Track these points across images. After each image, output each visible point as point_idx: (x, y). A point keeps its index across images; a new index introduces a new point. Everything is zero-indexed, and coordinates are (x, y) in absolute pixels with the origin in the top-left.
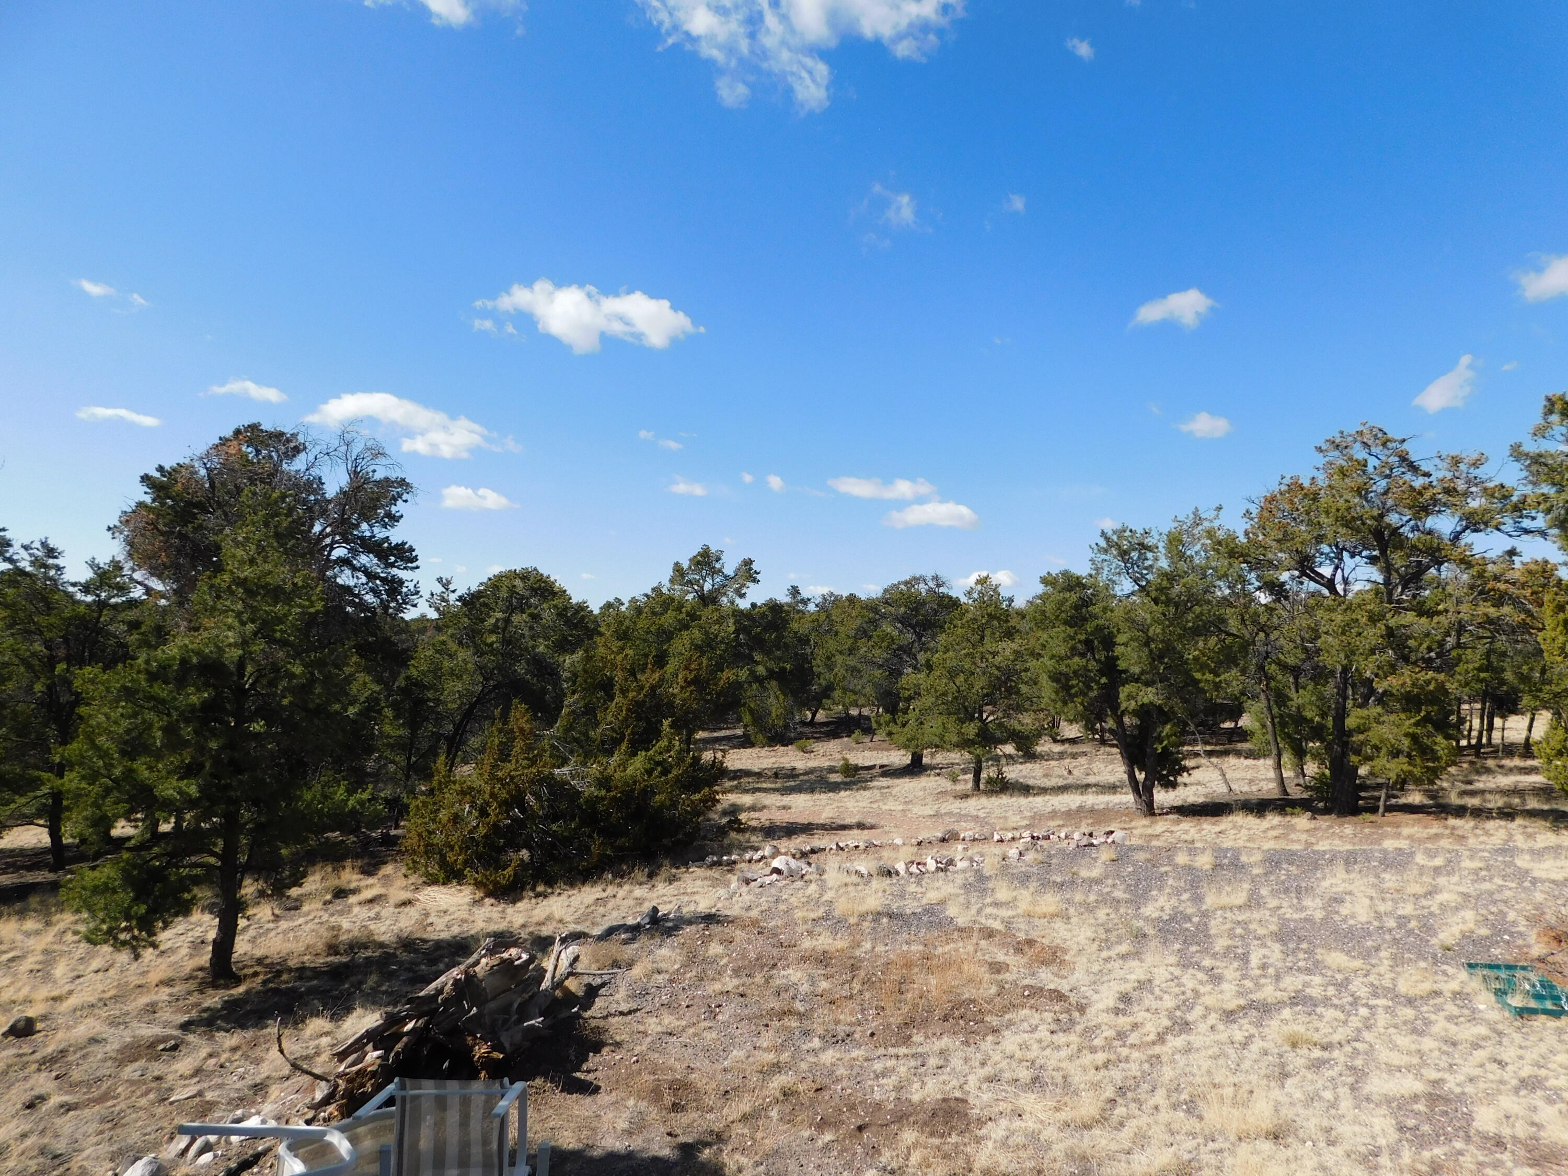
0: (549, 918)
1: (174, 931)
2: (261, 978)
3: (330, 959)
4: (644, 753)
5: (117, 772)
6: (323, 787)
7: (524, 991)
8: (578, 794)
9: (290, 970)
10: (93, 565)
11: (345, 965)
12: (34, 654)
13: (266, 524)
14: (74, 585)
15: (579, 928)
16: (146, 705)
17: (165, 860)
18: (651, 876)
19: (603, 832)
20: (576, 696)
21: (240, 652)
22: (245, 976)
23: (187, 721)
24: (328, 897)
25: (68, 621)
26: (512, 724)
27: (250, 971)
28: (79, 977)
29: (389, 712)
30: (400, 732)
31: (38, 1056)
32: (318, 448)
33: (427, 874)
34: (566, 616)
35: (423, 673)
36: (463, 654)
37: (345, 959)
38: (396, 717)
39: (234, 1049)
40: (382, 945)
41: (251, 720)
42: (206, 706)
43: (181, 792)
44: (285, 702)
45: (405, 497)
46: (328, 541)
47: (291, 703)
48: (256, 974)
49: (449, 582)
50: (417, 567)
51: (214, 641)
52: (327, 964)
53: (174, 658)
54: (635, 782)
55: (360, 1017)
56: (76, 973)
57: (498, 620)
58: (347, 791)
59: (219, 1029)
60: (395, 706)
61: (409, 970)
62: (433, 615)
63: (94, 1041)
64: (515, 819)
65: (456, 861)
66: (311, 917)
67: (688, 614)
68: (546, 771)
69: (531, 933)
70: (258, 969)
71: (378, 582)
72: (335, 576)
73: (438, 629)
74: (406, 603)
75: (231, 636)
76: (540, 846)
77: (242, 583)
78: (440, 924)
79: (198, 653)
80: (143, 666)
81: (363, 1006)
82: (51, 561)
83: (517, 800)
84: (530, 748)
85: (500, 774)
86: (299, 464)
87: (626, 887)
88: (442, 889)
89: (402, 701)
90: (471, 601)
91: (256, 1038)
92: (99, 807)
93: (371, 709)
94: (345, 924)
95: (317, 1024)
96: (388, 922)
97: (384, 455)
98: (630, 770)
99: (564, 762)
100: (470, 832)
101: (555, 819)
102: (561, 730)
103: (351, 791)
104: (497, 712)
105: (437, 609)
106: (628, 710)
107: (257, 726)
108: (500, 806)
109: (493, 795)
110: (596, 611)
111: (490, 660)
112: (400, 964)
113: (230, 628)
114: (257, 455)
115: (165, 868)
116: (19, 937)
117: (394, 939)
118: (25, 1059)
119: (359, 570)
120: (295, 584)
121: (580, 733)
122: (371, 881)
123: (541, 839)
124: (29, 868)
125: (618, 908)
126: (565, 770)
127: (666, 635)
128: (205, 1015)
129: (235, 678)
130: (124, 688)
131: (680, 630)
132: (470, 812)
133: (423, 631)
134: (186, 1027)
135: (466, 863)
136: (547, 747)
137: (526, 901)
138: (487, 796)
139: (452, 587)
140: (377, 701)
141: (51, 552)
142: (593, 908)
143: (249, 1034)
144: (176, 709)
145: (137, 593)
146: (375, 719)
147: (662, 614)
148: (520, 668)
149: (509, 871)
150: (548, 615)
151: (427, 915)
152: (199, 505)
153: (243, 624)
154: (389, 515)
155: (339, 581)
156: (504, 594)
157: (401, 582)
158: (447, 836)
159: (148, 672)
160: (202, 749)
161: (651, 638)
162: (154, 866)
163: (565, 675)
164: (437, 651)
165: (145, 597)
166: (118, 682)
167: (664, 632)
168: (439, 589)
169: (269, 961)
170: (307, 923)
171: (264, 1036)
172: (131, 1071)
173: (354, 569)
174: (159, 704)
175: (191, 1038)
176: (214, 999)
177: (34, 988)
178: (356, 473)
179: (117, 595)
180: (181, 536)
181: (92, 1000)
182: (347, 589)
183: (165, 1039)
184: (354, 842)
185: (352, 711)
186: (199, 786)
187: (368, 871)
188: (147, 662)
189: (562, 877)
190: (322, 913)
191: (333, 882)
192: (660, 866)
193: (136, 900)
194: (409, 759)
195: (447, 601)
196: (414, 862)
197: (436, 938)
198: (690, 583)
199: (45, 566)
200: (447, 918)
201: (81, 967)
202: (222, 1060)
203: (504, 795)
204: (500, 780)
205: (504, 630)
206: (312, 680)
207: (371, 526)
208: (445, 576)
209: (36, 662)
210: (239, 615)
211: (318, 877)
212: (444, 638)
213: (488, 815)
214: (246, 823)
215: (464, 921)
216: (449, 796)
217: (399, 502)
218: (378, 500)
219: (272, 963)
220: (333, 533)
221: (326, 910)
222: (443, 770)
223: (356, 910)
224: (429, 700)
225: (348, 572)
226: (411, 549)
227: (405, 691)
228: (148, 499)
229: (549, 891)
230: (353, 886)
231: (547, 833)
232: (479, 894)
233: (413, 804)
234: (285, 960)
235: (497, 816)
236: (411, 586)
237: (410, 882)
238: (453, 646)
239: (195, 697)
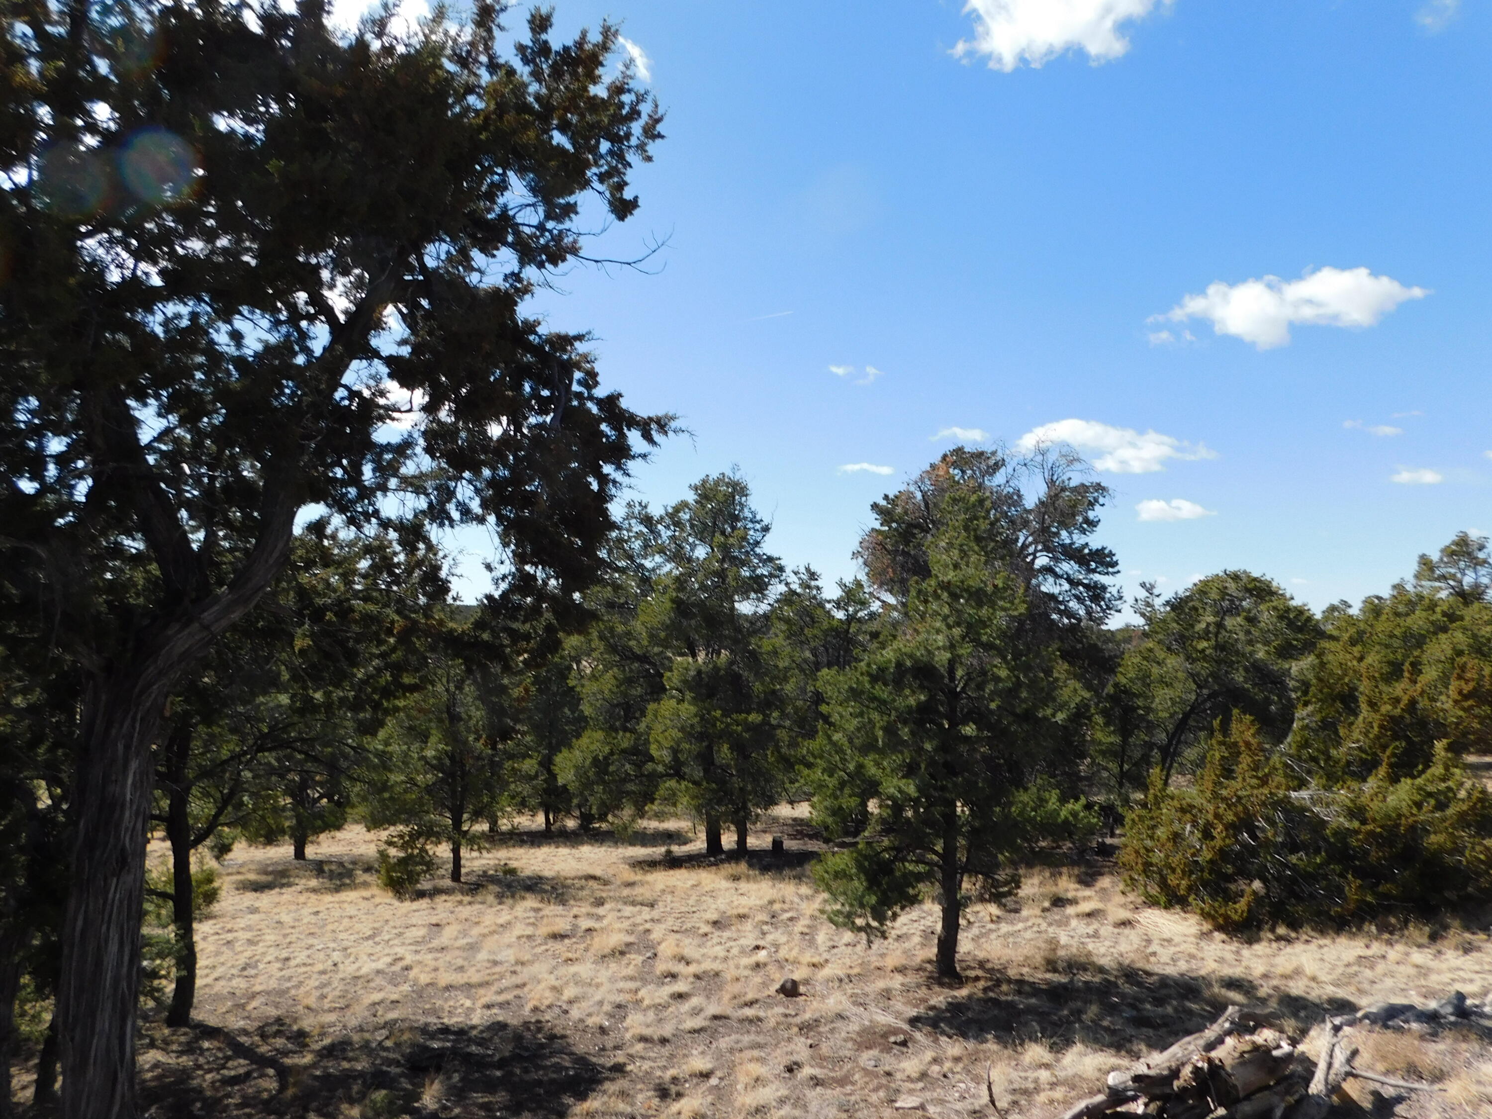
0: (1298, 972)
1: (910, 917)
2: (981, 984)
3: (1049, 976)
4: (1409, 781)
5: (851, 767)
6: (1038, 790)
7: (1288, 1092)
8: (1324, 824)
9: (1009, 981)
10: (841, 584)
11: (1064, 986)
12: (805, 661)
13: (966, 528)
14: (829, 602)
15: (1341, 993)
16: (872, 705)
17: (893, 853)
18: (1434, 937)
19: (1360, 873)
20: (1310, 708)
21: (949, 655)
22: (967, 978)
23: (905, 722)
24: (1047, 904)
25: (826, 633)
26: (1235, 737)
27: (972, 974)
28: (834, 947)
29: (1099, 719)
30: (1112, 739)
31: (798, 1020)
32: (1015, 460)
33: (1148, 895)
34: (1288, 618)
35: (1131, 680)
36: (1173, 662)
37: (1063, 979)
38: (1107, 724)
39: (957, 1060)
40: (1101, 970)
41: (965, 723)
42: (922, 708)
43: (900, 791)
44: (993, 706)
45: (1101, 500)
46: (1031, 549)
47: (999, 707)
48: (977, 979)
49: (1152, 587)
50: (1118, 572)
51: (925, 644)
52: (1048, 982)
53: (890, 661)
54: (1400, 816)
55: (1081, 1055)
56: (831, 943)
57: (1208, 624)
58: (1059, 800)
59: (943, 1033)
60: (1105, 713)
61: (1133, 1006)
62: (1139, 621)
63: (840, 1016)
64: (1245, 845)
65: (1178, 885)
66: (1030, 924)
67: (1444, 614)
68: (1281, 793)
69: (1276, 988)
70: (980, 973)
71: (1081, 588)
72: (1039, 585)
73: (1145, 635)
74: (1110, 609)
75: (941, 640)
76: (1278, 879)
77: (946, 586)
78: (1165, 954)
79: (911, 656)
80: (865, 668)
81: (1083, 1042)
82: (813, 583)
83: (1246, 823)
84: (1256, 767)
85: (1224, 792)
86: (999, 478)
87: (1400, 948)
88: (1164, 913)
89: (1112, 708)
90: (1178, 606)
91: (977, 1052)
92: (836, 798)
93: (1080, 715)
94: (1064, 939)
95: (1036, 1052)
96: (1107, 943)
97: (1078, 460)
98: (1391, 800)
99: (1302, 784)
100: (1193, 855)
101: (1294, 849)
102: (1294, 746)
103: (1063, 800)
104: (1216, 723)
105: (1143, 615)
106: (1381, 727)
107: (969, 730)
108: (1226, 829)
109: (1217, 816)
110: (1318, 616)
111: (1203, 668)
112: (1123, 996)
113: (938, 631)
114: (963, 477)
115: (893, 862)
116: (796, 900)
117: (1114, 965)
118: (790, 1020)
119: (1061, 577)
120: (995, 586)
121: (1318, 750)
122: (1087, 892)
123: (1278, 871)
124: (811, 837)
125: (1391, 974)
126: (1304, 794)
127: (1418, 641)
128: (931, 1013)
129: (946, 681)
130: (851, 689)
131: (1435, 634)
132: (1192, 832)
133: (1128, 640)
134: (914, 1021)
135: (1190, 889)
136: (1278, 765)
137: (1264, 944)
138: (1210, 817)
139: (1156, 592)
140: (1087, 707)
141: (813, 576)
142: (1355, 968)
143: (971, 1045)
144: (896, 709)
145: (876, 606)
146: (1086, 725)
147: (1407, 615)
148: (1239, 677)
149: (1242, 905)
150: (1266, 616)
151: (1149, 941)
152: (918, 526)
153: (949, 627)
154: (1087, 521)
155: (1044, 589)
156: (1214, 595)
157: (1104, 588)
158: (1167, 856)
159: (869, 674)
160: (920, 750)
161: (1396, 643)
162: (884, 857)
163: (1292, 684)
164: (1145, 658)
165: (881, 610)
166: (846, 683)
167: (1413, 636)
168: (1142, 594)
169: (989, 966)
170: (1026, 929)
171: (984, 1052)
172: (867, 1058)
173: (1057, 576)
174: (882, 705)
175: (918, 1035)
176: (940, 998)
177: (802, 951)
178: (1053, 482)
179: (861, 610)
180: (905, 553)
181: (841, 973)
182: (1052, 597)
183: (895, 1031)
184: (1070, 848)
185: (1060, 717)
186: (917, 786)
187: (1086, 881)
188: (869, 665)
189: (1308, 921)
190: (1040, 921)
191: (1050, 889)
192: (1446, 927)
193: (869, 889)
194: (1121, 767)
195: (1152, 606)
196: (1132, 879)
197: (1161, 972)
198: (1443, 578)
199: (809, 587)
200: (1173, 949)
201: (836, 938)
202: (945, 1069)
203: (1230, 817)
204: (1224, 799)
205: (1216, 635)
206: (1018, 684)
207: (1070, 533)
208: (1148, 580)
209: (805, 666)
210: (945, 618)
211: (1036, 880)
212: (1151, 645)
213: (1213, 838)
214: (963, 825)
215: (1192, 956)
216: (1166, 810)
217: (1097, 507)
218: (1075, 506)
219: (993, 969)
220: (1035, 542)
221: (1044, 918)
222: (1159, 784)
223: (1074, 923)
224: (1139, 707)
225: (1051, 580)
226: (1111, 554)
227: (1114, 699)
228: (877, 525)
229: (1293, 935)
230: (1070, 895)
231: (1286, 866)
232: (1207, 926)
233: (1129, 816)
234: (1005, 968)
235: (1223, 840)
236: (1114, 591)
237: (1129, 900)
238: (1161, 654)
239: (913, 699)
